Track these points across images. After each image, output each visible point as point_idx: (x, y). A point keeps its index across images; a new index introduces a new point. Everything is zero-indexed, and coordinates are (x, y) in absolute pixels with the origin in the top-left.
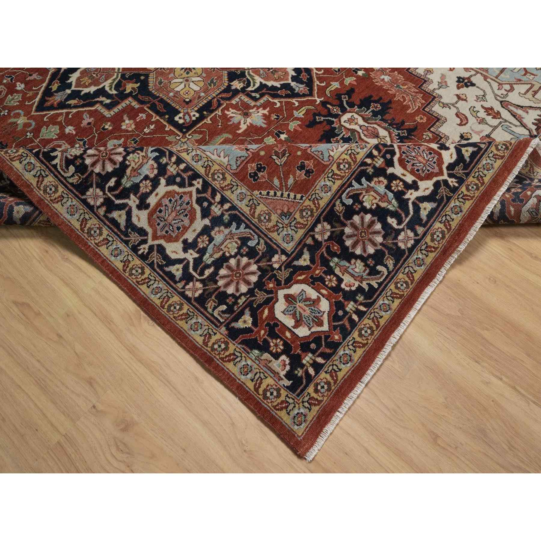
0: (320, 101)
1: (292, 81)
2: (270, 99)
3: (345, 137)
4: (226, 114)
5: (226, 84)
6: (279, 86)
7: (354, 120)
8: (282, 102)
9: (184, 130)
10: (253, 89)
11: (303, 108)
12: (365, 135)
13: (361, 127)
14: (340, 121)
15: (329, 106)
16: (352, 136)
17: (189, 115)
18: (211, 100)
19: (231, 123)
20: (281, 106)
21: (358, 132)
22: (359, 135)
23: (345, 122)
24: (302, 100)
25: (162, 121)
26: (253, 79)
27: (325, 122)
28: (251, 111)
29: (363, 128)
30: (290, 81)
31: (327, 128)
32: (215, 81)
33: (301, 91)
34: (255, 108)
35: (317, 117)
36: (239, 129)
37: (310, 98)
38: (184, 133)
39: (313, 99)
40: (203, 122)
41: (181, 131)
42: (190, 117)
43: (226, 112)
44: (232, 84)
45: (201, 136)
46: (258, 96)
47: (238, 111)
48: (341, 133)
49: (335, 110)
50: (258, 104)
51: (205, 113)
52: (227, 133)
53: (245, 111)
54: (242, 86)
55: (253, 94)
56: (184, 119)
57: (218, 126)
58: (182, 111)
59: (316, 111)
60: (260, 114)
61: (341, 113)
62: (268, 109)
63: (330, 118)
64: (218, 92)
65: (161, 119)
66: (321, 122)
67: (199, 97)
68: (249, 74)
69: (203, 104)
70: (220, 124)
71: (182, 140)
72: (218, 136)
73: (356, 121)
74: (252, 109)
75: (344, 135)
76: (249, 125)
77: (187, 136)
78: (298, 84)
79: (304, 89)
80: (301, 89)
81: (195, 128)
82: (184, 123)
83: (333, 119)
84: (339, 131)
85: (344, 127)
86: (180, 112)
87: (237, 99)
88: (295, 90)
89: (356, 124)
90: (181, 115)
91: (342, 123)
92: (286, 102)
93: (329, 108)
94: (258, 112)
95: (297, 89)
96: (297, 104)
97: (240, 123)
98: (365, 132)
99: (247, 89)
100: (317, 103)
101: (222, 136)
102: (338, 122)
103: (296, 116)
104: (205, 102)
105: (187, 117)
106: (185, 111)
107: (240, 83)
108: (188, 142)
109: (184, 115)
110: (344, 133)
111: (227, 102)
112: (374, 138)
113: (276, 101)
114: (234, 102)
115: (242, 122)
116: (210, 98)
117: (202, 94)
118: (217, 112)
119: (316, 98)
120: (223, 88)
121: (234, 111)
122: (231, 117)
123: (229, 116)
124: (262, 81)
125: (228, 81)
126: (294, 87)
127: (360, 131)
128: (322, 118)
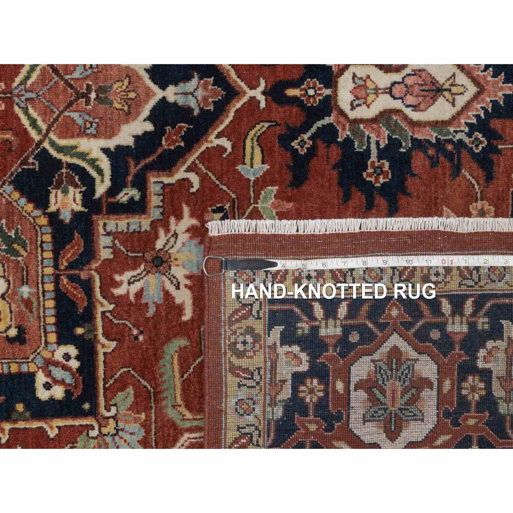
0: (264, 93)
1: (163, 88)
2: (167, 180)
3: (382, 146)
4: (121, 297)
5: (43, 221)
6: (149, 127)
7: (365, 87)
8: (193, 163)
9: (87, 406)
10: (108, 183)
11: (248, 143)
12: (415, 108)
13: (389, 91)
14: (342, 113)
15: (291, 92)
16: (393, 132)
17: (56, 364)
18: (57, 290)
19: (151, 311)
20: (204, 178)
21: (398, 112)
22: (406, 118)
23: (353, 108)
24: (227, 122)
25: (21, 425)
26: (83, 156)
27: (319, 143)
28: (159, 244)
29: (397, 90)
30: (159, 94)
31: (335, 153)
32: (12, 234)
33: (205, 99)
34: (161, 232)
35: (295, 144)
36: (180, 309)
37: (238, 105)
38: (93, 412)
39: (245, 99)
40: (101, 358)
41: (84, 414)
42: (65, 368)
43: (118, 292)
44: (52, 208)
45: (130, 390)
46: (134, 193)
47: (134, 268)
48: (369, 143)
49: (311, 92)
50: (156, 214)
51: (80, 331)
52: (169, 339)
53: (148, 256)
54: (79, 197)
55: (123, 197)
56: (56, 382)
57: (136, 338)
58: (32, 368)
59: (278, 130)
60: (183, 237)
61: (328, 92)
62: (186, 210)
63: (320, 124)
64: (49, 255)
65: (16, 421)
66: (312, 152)
67: (28, 303)
68: (60, 149)
69: (52, 312)
70: (135, 332)
71: (104, 430)
72: (162, 362)
73: (369, 84)
74: (157, 237)
75: (378, 143)
76: (188, 282)
77: (107, 414)
78: (182, 87)
79: (205, 88)
80: (200, 93)
81: (101, 384)
82: (68, 393)
83: (327, 121)
84: (361, 142)
85: (361, 121)
86: (32, 376)
87: (104, 241)
88: (190, 110)
89: (377, 91)
90: (41, 379)
91: (352, 115)
92: (202, 157)
93: (295, 100)
94: (175, 235)
95: (192, 103)
96: (226, 143)
97: (167, 294)
98: (410, 100)
99: (98, 195)
100: (263, 105)
101: (168, 357)
102: (342, 119)
103: (252, 178)
104: (51, 304)
105: (58, 373)
106: (39, 361)
107: (65, 192)
108: (121, 425)
109: (48, 374)
110: (374, 138)
111: (94, 266)
112: (434, 99)
113: (180, 174)
114: (105, 254)
115: (171, 289)
116: (49, 287)
117: (25, 291)
118: (100, 310)
119: (251, 93)
120: (48, 238)
121: (128, 275)
122: (139, 294)
123: (132, 298)
124: (103, 143)
125: (37, 207)
126: (181, 101)
127: (397, 104)
128: (306, 136)
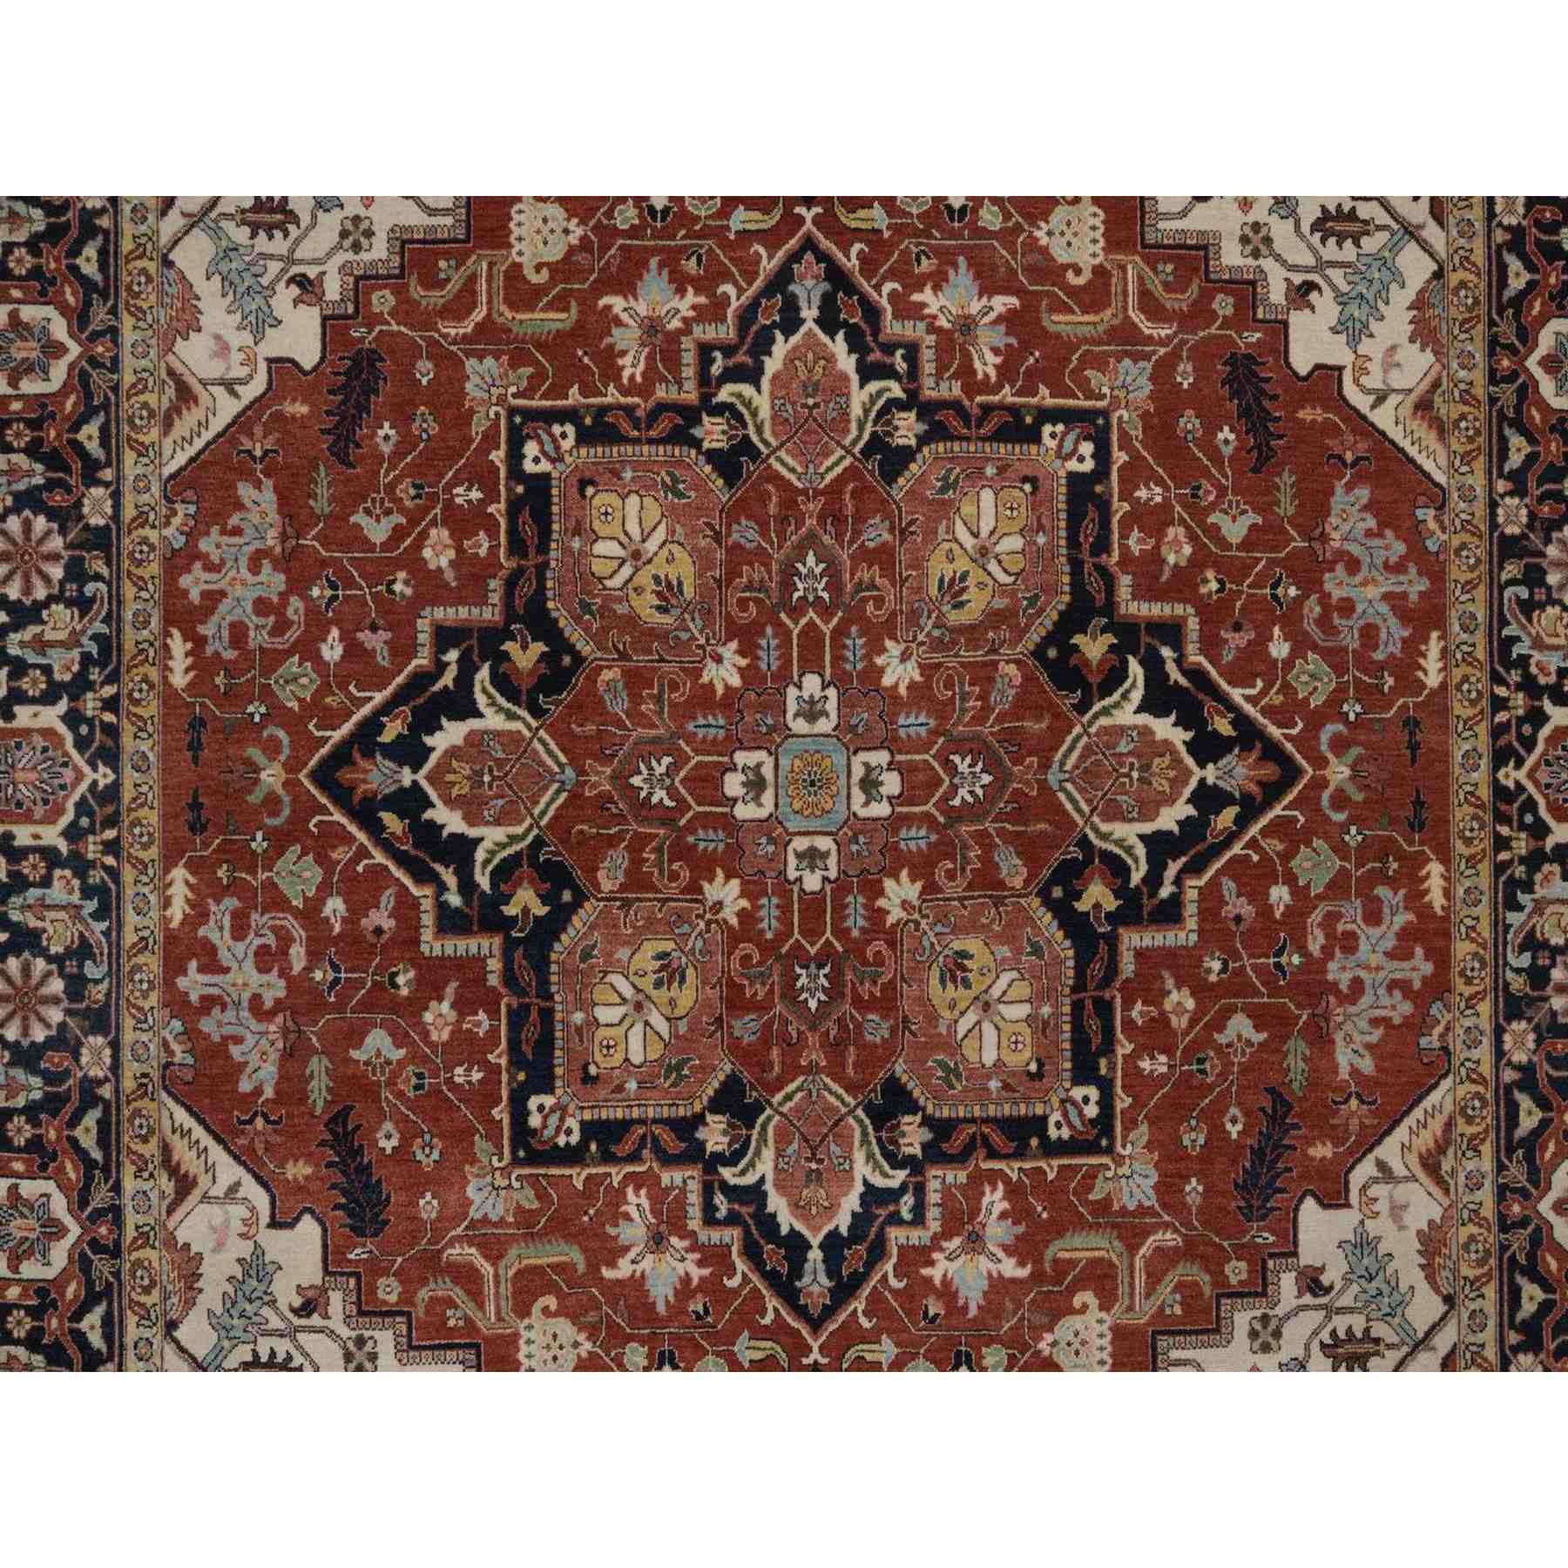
0: (816, 1362)
1: (821, 1245)
2: (734, 1249)
4: (625, 1195)
5: (698, 1108)
6: (784, 1230)
8: (750, 1281)
9: (521, 1154)
10: (733, 1181)
11: (769, 1344)
17: (562, 1120)
18: (633, 1122)
19: (612, 1231)
20: (735, 1292)
24: (789, 1320)
25: (505, 1077)
26: (758, 1153)
28: (674, 1240)
30: (815, 1241)
32: (686, 1072)
33: (810, 1294)
34: (686, 1243)
36: (614, 1265)
37: (804, 1333)
38: (516, 1161)
39: (810, 1341)
40: (567, 1172)
41: (514, 1152)
42: (558, 1129)
43: (630, 1191)
44: (709, 1118)
45: (536, 1205)
46: (722, 1213)
47: (652, 1211)
50: (703, 1236)
51: (593, 1147)
52: (585, 1251)
53: (663, 1227)
54: (719, 1148)
55: (719, 1199)
56: (545, 1118)
57: (586, 1213)
58: (559, 1092)
60: (681, 1268)
62: (706, 1272)
64: (666, 1112)
65: (508, 1071)
67: (620, 1089)
68: (764, 1127)
69: (612, 1117)
70: (591, 1212)
71: (497, 1174)
72: (562, 1242)
74: (682, 1238)
76: (638, 1274)
77: (513, 1177)
78: (821, 1267)
79: (821, 1295)
80: (815, 1289)
81: (542, 1171)
82: (534, 1132)
86: (550, 1090)
87: (678, 1177)
88: (801, 1276)
90: (549, 1101)
92: (755, 1290)
94: (683, 1260)
95: (806, 1280)
96: (769, 1318)
97: (627, 1249)
99: (721, 1170)
100: (805, 1362)
101: (566, 1249)
103: (736, 1349)
104: (620, 1114)
105: (553, 1120)
106: (565, 1100)
107: (725, 1133)
108: (502, 1194)
109: (552, 1110)
111: (654, 1165)
113: (741, 1266)
114: (666, 1177)
115: (632, 1255)
116: (636, 1113)
117: (632, 1085)
118: (613, 1170)
119: (816, 1349)
120: (681, 1112)
121: (646, 1203)
122: (627, 1217)
123: (623, 1208)
124: (770, 1177)
125: (711, 1100)
126: (808, 1267)
